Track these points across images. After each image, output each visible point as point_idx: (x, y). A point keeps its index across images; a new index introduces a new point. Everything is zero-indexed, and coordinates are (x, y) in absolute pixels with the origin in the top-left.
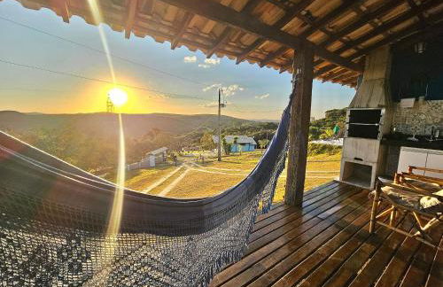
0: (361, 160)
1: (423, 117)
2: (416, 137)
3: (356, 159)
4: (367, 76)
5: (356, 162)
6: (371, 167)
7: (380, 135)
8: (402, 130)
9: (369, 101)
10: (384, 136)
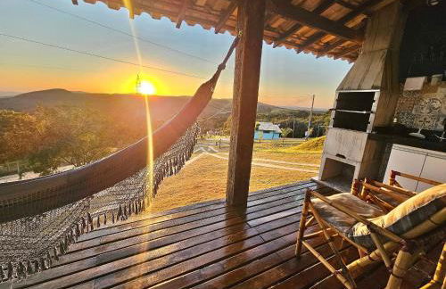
0: (343, 157)
1: (437, 105)
2: (422, 132)
3: (338, 155)
4: (366, 46)
5: (338, 159)
6: (353, 168)
7: (370, 126)
8: (405, 121)
9: (363, 80)
10: (375, 128)
